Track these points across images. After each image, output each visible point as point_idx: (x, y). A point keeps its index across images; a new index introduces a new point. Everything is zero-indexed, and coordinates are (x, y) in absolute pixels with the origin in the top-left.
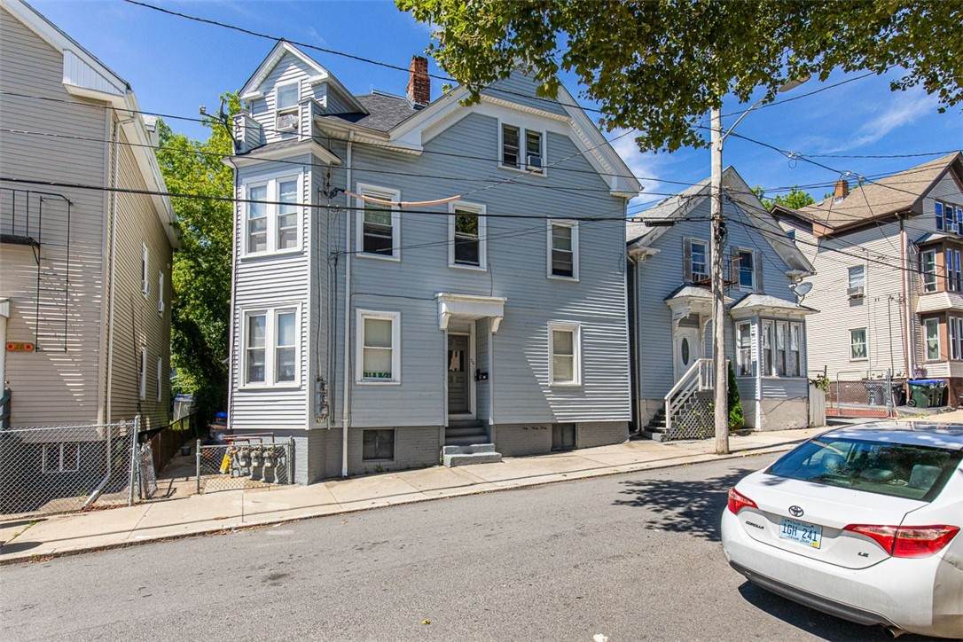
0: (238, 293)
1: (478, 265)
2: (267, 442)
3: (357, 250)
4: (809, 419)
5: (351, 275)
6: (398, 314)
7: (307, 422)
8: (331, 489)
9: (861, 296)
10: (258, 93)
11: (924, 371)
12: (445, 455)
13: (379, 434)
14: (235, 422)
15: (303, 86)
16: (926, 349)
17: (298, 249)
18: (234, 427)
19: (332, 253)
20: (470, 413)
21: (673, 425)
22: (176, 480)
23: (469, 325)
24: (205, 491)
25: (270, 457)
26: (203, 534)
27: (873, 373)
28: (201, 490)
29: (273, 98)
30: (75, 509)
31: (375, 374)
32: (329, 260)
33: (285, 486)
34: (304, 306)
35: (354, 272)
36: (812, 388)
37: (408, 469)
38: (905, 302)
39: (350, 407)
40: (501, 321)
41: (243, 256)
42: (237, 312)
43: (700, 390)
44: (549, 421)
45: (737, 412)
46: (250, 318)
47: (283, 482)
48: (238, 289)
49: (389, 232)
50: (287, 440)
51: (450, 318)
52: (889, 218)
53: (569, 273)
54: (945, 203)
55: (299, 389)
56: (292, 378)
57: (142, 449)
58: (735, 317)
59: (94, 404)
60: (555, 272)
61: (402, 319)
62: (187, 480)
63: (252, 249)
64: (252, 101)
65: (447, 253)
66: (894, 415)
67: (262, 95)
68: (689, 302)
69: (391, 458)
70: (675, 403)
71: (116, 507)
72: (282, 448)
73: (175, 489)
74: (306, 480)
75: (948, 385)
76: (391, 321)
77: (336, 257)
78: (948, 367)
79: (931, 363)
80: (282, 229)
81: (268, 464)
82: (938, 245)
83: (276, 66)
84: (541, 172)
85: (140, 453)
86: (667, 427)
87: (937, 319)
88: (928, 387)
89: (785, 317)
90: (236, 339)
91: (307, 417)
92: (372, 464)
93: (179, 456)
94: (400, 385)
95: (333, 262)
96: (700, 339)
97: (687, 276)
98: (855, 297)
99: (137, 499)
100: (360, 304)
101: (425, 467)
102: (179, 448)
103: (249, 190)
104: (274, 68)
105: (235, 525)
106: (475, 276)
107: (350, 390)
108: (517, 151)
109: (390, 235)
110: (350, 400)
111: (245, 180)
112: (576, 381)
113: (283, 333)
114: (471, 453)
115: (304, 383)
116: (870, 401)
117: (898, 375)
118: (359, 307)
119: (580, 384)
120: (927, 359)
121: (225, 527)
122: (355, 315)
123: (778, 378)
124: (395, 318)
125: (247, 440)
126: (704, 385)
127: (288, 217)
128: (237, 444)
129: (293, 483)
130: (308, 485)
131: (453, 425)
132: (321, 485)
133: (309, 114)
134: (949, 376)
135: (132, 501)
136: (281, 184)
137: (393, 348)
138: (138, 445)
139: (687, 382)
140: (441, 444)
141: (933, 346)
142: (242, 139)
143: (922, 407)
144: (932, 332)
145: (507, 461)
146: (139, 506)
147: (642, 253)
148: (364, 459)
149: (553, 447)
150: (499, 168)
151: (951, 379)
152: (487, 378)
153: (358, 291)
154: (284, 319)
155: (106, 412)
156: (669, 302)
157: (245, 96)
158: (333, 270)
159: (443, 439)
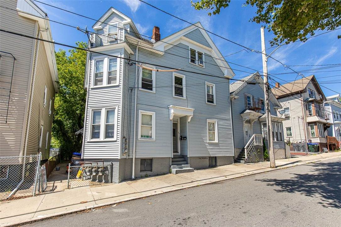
0: (89, 102)
1: (183, 97)
2: (100, 164)
3: (139, 87)
4: (286, 155)
5: (137, 96)
6: (154, 113)
7: (119, 155)
8: (131, 185)
9: (289, 117)
10: (101, 26)
11: (310, 141)
12: (172, 169)
13: (146, 161)
14: (85, 156)
15: (119, 25)
16: (311, 134)
17: (117, 84)
18: (84, 158)
19: (130, 88)
20: (178, 152)
21: (248, 157)
22: (56, 182)
23: (177, 119)
24: (71, 187)
25: (101, 171)
26: (76, 212)
27: (295, 141)
28: (69, 187)
29: (106, 29)
30: (3, 199)
31: (145, 136)
32: (129, 90)
33: (108, 184)
34: (119, 107)
35: (138, 96)
36: (286, 145)
37: (158, 175)
38: (304, 119)
39: (136, 150)
40: (192, 118)
41: (92, 87)
42: (88, 109)
43: (255, 145)
44: (208, 156)
45: (266, 153)
46: (94, 112)
47: (107, 182)
48: (89, 100)
49: (151, 81)
50: (110, 163)
51: (174, 116)
52: (297, 93)
53: (212, 102)
54: (311, 90)
55: (116, 141)
56: (113, 137)
57: (42, 168)
58: (261, 121)
59: (19, 147)
60: (208, 101)
61: (156, 115)
62: (61, 182)
63: (96, 84)
64: (98, 30)
65: (172, 91)
66: (308, 154)
67: (102, 28)
68: (249, 115)
69: (151, 170)
70: (248, 150)
71: (26, 197)
72: (107, 167)
73: (56, 186)
74: (118, 181)
75: (319, 145)
76: (151, 116)
77: (132, 89)
78: (319, 139)
79: (313, 138)
80: (110, 77)
81: (100, 174)
82: (312, 102)
83: (108, 17)
84: (203, 66)
85: (40, 170)
86: (246, 158)
87: (314, 124)
88: (314, 146)
89: (277, 121)
90: (87, 121)
91: (119, 153)
92: (144, 173)
93: (55, 171)
94: (155, 141)
95: (130, 91)
96: (251, 128)
97: (247, 107)
98: (287, 117)
99: (37, 192)
100: (140, 108)
101: (164, 174)
102: (55, 167)
103: (96, 62)
104: (107, 18)
105: (92, 207)
106: (182, 101)
107: (136, 142)
108: (195, 58)
109: (152, 83)
110: (136, 146)
111: (95, 58)
112: (216, 141)
113: (109, 118)
114: (182, 168)
115: (118, 139)
116: (295, 150)
117: (303, 142)
118: (139, 109)
119: (217, 142)
120: (311, 137)
121: (88, 208)
122: (138, 112)
123: (277, 141)
124: (153, 114)
125: (91, 163)
126: (256, 143)
127: (112, 72)
128: (85, 165)
129: (112, 182)
130: (119, 183)
131: (175, 157)
132: (124, 183)
133: (124, 33)
134: (319, 142)
135: (35, 193)
136: (110, 59)
137: (152, 126)
138: (40, 166)
139: (251, 142)
140: (170, 165)
141: (313, 133)
142: (94, 42)
143: (313, 152)
144: (312, 128)
145: (196, 171)
146: (38, 196)
147: (233, 98)
148: (140, 171)
149: (209, 166)
150: (190, 63)
151: (320, 143)
152: (186, 139)
153: (140, 103)
154: (110, 112)
155: (24, 151)
156: (242, 115)
157: (95, 27)
158: (130, 94)
159: (171, 163)
